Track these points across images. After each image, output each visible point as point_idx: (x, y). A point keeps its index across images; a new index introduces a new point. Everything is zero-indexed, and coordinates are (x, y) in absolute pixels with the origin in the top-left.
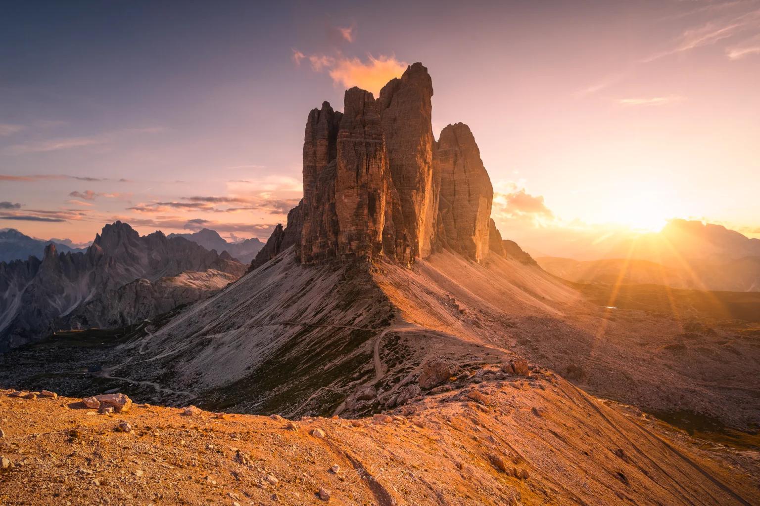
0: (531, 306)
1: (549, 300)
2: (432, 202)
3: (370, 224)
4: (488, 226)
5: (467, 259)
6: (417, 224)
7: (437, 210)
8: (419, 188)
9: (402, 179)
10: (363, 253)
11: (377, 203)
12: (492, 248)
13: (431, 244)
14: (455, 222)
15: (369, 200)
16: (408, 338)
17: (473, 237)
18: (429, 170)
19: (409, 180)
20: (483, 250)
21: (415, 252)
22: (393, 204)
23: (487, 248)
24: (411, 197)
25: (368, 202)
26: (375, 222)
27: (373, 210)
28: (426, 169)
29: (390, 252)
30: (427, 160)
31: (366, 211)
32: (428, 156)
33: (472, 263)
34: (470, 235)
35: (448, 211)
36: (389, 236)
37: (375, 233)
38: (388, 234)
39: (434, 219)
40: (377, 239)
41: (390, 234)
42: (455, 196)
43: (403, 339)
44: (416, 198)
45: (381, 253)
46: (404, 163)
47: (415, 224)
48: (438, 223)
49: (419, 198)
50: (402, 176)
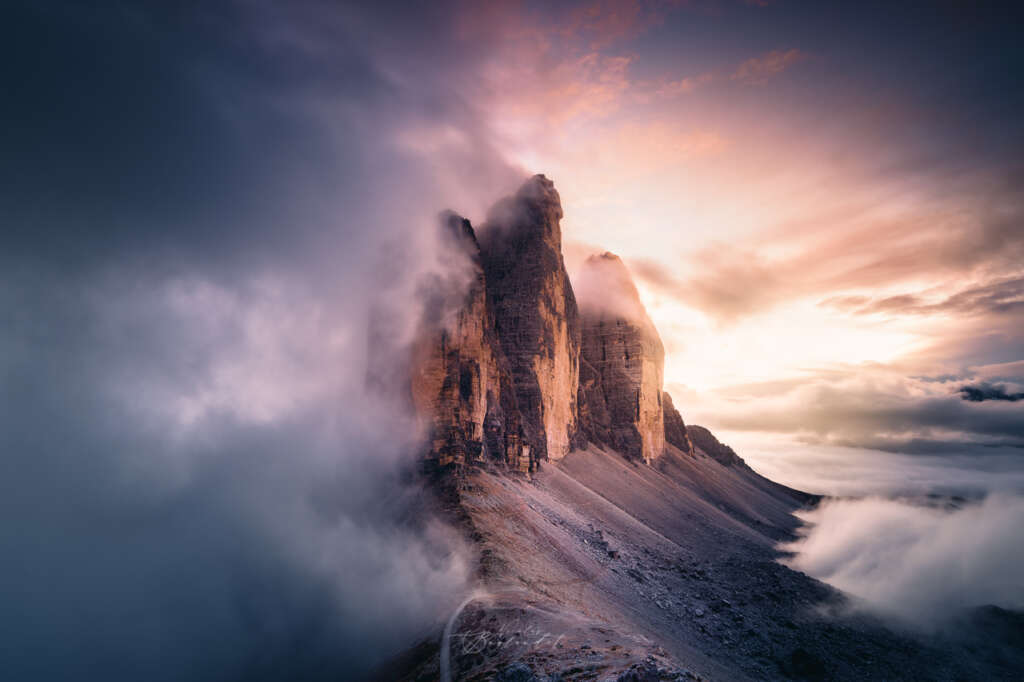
0: (736, 538)
1: (767, 526)
2: (568, 370)
3: (463, 413)
4: (660, 405)
5: (628, 458)
6: (543, 408)
7: (577, 382)
8: (544, 351)
9: (518, 339)
10: (451, 459)
11: (475, 380)
12: (668, 439)
13: (569, 436)
14: (606, 400)
15: (461, 376)
16: (498, 616)
17: (636, 424)
18: (559, 325)
19: (529, 340)
20: (654, 444)
21: (540, 451)
22: (500, 379)
23: (661, 440)
24: (532, 365)
25: (459, 379)
26: (471, 409)
27: (467, 391)
28: (555, 323)
29: (495, 455)
30: (558, 309)
31: (456, 393)
32: (558, 305)
33: (636, 466)
34: (632, 421)
35: (596, 384)
36: (495, 429)
37: (472, 426)
38: (492, 427)
39: (573, 397)
40: (475, 436)
41: (496, 426)
42: (604, 359)
43: (489, 617)
44: (541, 368)
45: (481, 459)
46: (521, 316)
47: (540, 407)
48: (579, 404)
49: (545, 367)
50: (517, 334)
